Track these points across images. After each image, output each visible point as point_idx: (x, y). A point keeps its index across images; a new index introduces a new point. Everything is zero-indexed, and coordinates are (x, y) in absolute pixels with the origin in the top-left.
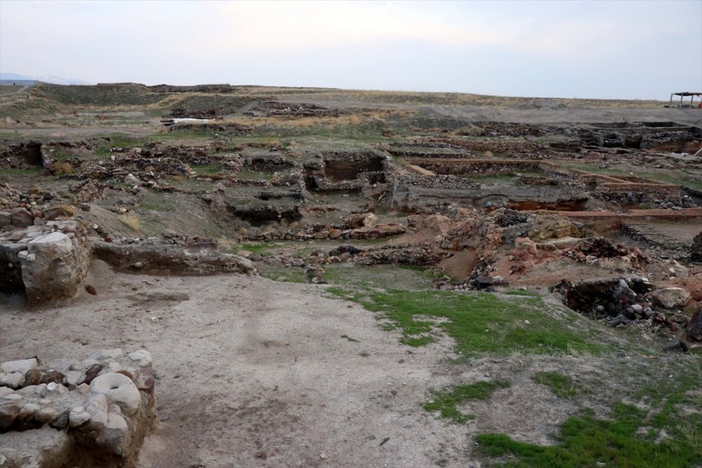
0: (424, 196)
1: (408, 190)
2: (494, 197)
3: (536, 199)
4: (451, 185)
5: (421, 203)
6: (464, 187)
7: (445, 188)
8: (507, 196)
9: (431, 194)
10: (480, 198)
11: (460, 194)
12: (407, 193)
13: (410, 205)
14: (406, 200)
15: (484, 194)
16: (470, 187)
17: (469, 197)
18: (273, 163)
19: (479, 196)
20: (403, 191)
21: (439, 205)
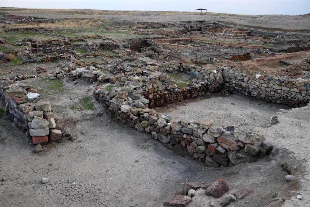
0: (203, 56)
1: (196, 54)
2: (225, 54)
3: (238, 54)
4: (210, 51)
5: (203, 59)
6: (215, 51)
7: (208, 52)
8: (229, 54)
9: (205, 55)
10: (221, 55)
11: (214, 54)
12: (196, 55)
13: (198, 61)
14: (196, 58)
15: (222, 53)
16: (216, 51)
17: (217, 55)
18: (109, 46)
19: (221, 54)
20: (194, 55)
21: (208, 59)
